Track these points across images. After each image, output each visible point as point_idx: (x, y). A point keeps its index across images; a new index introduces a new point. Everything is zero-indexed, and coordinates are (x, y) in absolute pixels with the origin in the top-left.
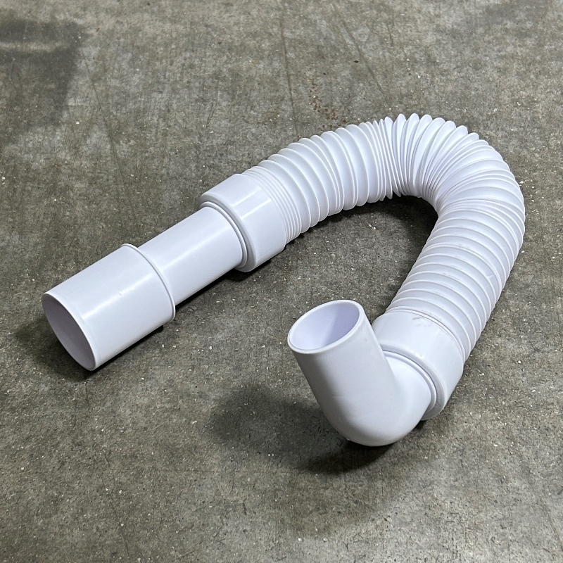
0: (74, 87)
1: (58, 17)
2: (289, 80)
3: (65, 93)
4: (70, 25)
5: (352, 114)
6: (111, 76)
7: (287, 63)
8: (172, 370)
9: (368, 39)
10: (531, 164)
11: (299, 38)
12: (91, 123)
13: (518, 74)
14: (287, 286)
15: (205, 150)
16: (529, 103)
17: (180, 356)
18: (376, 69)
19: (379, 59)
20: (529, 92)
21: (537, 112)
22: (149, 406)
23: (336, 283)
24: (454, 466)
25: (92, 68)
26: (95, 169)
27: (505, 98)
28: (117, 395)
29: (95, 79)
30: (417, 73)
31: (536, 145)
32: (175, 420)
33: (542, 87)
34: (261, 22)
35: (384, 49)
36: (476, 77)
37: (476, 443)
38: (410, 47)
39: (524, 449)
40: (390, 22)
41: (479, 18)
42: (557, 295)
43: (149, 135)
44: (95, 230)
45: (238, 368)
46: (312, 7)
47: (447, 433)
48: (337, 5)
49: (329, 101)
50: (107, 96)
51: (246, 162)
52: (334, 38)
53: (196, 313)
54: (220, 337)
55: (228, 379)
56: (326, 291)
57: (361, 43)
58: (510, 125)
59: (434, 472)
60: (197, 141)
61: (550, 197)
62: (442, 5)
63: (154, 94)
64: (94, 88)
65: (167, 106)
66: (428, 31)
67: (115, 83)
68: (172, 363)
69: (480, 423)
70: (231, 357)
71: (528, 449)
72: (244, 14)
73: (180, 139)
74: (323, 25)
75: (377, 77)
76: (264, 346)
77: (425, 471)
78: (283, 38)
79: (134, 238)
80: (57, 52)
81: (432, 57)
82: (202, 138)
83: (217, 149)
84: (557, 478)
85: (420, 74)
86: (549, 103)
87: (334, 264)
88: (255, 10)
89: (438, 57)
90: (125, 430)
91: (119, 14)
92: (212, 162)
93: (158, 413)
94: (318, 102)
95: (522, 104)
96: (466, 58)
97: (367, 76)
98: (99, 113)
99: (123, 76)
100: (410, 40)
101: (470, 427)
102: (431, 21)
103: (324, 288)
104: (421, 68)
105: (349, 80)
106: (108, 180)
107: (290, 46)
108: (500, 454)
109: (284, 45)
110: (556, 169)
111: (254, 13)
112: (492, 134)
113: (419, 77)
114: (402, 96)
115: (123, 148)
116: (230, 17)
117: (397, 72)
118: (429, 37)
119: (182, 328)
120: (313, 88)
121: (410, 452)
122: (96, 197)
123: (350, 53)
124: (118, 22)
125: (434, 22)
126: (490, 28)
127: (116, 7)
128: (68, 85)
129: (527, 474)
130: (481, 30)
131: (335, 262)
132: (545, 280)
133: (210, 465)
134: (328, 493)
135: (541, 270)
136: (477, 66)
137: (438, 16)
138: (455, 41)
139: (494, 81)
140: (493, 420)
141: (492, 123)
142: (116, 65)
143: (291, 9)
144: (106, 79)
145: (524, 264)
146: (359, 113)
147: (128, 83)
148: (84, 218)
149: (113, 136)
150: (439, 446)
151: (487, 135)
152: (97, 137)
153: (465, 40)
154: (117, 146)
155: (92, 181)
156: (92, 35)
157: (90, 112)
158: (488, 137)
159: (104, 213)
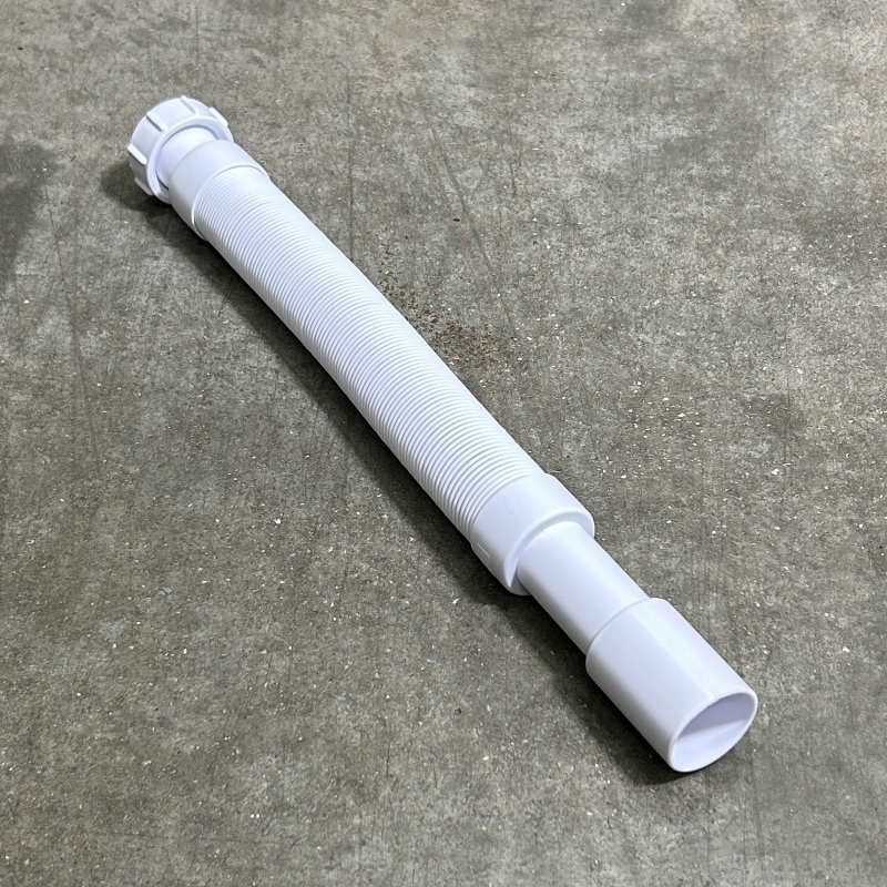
0: (27, 246)
1: (15, 137)
2: (352, 245)
3: (13, 255)
4: (32, 150)
5: (441, 301)
6: (85, 231)
7: (353, 219)
8: (124, 684)
9: (479, 186)
10: (699, 387)
11: (374, 181)
12: (47, 302)
13: (698, 247)
14: (311, 561)
15: (213, 350)
16: (709, 293)
17: (138, 662)
18: (485, 233)
19: (491, 217)
20: (712, 276)
21: (720, 307)
22: (83, 736)
23: (384, 559)
24: (523, 842)
25: (57, 219)
26: (44, 373)
27: (675, 284)
28: (38, 718)
29: (61, 234)
30: (545, 241)
31: (710, 360)
32: (119, 759)
33: (731, 268)
34: (321, 154)
35: (501, 202)
36: (635, 250)
37: (561, 810)
38: (542, 200)
39: (631, 820)
40: (516, 161)
41: (651, 158)
42: (711, 589)
43: (131, 323)
44: (33, 467)
45: (222, 684)
46: (401, 134)
47: (520, 792)
48: (438, 131)
49: (407, 280)
50: (76, 262)
51: (272, 370)
52: (427, 182)
53: (169, 597)
54: (200, 635)
55: (205, 701)
56: (368, 571)
57: (467, 191)
58: (676, 327)
59: (494, 850)
60: (202, 334)
61: (721, 440)
62: (597, 135)
63: (147, 261)
64: (58, 249)
65: (163, 281)
66: (571, 176)
67: (90, 241)
68: (125, 672)
69: (571, 780)
70: (214, 666)
71: (637, 820)
72: (296, 140)
73: (176, 331)
74: (414, 162)
75: (484, 246)
76: (264, 652)
77: (480, 848)
78: (351, 180)
79: (90, 480)
80: (10, 190)
81: (572, 216)
82: (211, 331)
83: (230, 349)
84: (674, 866)
85: (550, 242)
86: (740, 294)
87: (384, 531)
88: (314, 135)
89: (581, 217)
90: (43, 770)
91: (108, 135)
92: (221, 368)
93: (95, 746)
94: (391, 280)
95: (699, 294)
96: (624, 220)
97: (470, 242)
98: (61, 287)
99: (101, 231)
100: (542, 189)
101: (555, 785)
102: (578, 160)
103: (365, 566)
104: (554, 233)
105: (442, 248)
106: (61, 390)
107: (360, 192)
108: (595, 827)
109: (351, 190)
110: (737, 396)
111: (312, 139)
112: (648, 339)
113: (548, 247)
114: (519, 276)
115: (91, 343)
116: (274, 144)
117: (518, 237)
118: (572, 186)
119: (146, 620)
120: (387, 258)
121: (462, 819)
122: (41, 416)
123: (449, 207)
124: (104, 147)
125: (582, 162)
126: (665, 174)
127: (104, 125)
128: (19, 243)
129: (630, 858)
130: (651, 177)
131: (387, 527)
132: (696, 566)
133: (163, 828)
134: (332, 875)
135: (693, 550)
136: (638, 233)
137: (589, 153)
138: (610, 192)
139: (661, 257)
140: (591, 776)
141: (649, 321)
142: (95, 215)
143: (368, 134)
144: (76, 235)
145: (668, 541)
146: (452, 300)
147: (108, 243)
148: (19, 448)
149: (78, 323)
150: (505, 812)
151: (639, 340)
152: (54, 324)
153: (625, 193)
154: (82, 339)
155: (39, 392)
156: (63, 167)
157: (47, 287)
158: (640, 343)
159: (50, 442)
